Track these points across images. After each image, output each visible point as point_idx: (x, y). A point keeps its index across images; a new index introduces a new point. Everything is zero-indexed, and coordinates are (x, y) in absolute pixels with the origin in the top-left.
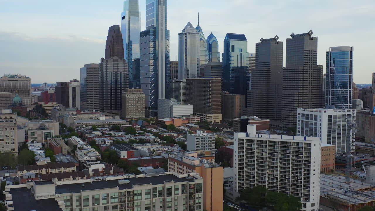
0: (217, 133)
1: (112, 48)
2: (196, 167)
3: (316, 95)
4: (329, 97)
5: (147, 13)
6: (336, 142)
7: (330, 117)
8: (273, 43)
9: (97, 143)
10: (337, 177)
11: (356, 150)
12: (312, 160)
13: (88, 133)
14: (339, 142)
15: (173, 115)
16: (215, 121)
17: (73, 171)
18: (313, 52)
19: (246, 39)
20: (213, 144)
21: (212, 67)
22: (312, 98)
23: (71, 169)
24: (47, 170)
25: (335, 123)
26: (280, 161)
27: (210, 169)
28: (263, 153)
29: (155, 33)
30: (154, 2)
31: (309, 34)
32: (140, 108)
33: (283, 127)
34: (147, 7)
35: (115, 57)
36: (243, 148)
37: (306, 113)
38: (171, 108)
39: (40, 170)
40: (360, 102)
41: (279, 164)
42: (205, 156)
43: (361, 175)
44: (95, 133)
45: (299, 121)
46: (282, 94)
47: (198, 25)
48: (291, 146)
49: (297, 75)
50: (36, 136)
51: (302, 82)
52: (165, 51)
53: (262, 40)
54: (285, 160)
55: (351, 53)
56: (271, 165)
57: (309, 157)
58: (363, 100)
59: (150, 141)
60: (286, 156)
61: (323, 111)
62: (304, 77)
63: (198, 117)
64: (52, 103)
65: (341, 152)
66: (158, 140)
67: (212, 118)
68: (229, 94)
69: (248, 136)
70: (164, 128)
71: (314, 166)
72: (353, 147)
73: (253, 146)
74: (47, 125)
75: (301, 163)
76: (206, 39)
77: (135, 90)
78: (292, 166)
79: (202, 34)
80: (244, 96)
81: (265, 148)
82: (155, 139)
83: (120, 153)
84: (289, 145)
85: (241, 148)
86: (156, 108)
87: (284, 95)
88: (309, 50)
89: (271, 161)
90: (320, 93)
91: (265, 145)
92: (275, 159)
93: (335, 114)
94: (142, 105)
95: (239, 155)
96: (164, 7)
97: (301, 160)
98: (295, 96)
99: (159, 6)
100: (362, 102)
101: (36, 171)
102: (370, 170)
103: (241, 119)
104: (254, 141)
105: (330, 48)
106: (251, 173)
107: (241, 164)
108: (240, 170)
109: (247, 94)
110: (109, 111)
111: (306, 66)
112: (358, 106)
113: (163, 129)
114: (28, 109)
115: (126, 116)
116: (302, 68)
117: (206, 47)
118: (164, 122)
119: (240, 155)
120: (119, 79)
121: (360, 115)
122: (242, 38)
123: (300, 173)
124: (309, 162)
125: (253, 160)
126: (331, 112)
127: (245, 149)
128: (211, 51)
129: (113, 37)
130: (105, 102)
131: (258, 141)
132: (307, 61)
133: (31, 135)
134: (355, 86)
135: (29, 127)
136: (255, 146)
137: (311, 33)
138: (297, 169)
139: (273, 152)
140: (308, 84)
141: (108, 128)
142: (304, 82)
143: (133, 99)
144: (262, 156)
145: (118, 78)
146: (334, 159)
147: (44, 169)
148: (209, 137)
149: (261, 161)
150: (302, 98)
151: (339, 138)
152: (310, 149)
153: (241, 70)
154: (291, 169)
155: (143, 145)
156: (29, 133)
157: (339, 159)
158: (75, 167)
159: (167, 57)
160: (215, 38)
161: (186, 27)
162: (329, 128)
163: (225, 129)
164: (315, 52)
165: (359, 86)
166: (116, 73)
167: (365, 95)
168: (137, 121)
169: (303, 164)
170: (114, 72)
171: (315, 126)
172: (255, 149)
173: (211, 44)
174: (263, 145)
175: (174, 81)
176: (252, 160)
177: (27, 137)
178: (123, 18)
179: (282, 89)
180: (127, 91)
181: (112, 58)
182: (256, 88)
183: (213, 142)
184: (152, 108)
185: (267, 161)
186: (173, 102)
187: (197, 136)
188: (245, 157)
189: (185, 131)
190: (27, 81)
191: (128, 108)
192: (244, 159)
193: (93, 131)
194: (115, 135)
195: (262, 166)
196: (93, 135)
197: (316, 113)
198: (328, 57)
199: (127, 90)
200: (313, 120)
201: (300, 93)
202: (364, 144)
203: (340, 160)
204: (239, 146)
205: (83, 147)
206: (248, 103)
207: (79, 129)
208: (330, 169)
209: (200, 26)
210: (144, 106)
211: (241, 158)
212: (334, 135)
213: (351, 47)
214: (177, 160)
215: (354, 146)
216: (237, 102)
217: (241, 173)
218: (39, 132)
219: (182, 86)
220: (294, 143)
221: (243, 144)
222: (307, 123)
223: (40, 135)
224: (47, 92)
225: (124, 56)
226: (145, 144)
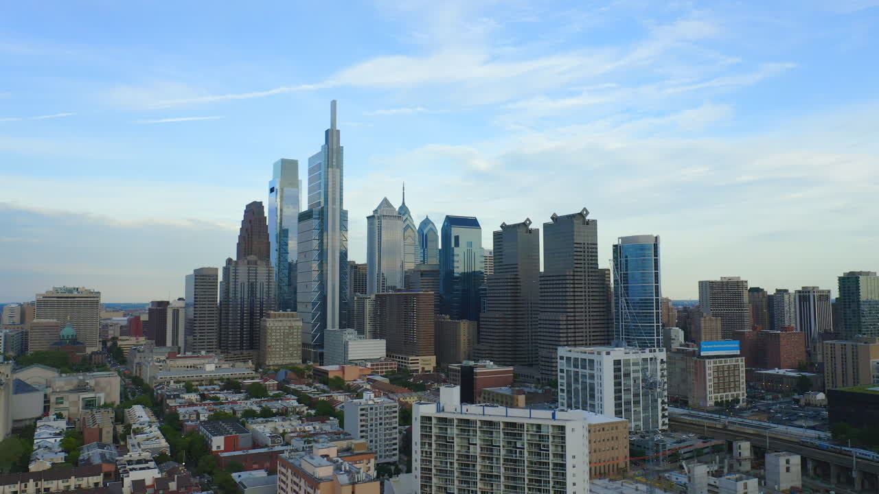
0: (419, 393)
1: (248, 241)
2: (322, 484)
3: (598, 322)
4: (621, 324)
5: (310, 181)
6: (631, 411)
7: (617, 363)
8: (521, 231)
9: (181, 418)
10: (631, 486)
11: (670, 426)
12: (569, 462)
13: (172, 397)
14: (638, 410)
15: (350, 359)
16: (423, 368)
17: (96, 484)
18: (590, 246)
19: (479, 226)
20: (394, 420)
21: (423, 274)
22: (591, 326)
23: (93, 479)
24: (39, 483)
25: (627, 375)
26: (503, 464)
27: (351, 486)
28: (469, 447)
29: (323, 215)
30: (320, 164)
31: (582, 215)
32: (292, 346)
33: (542, 378)
34: (311, 171)
35: (252, 256)
36: (431, 436)
37: (573, 355)
38: (346, 346)
39: (23, 485)
40: (678, 332)
41: (502, 470)
42: (356, 452)
43: (679, 480)
44: (187, 396)
45: (562, 371)
46: (540, 320)
47: (404, 203)
48: (525, 432)
49: (564, 286)
50: (66, 404)
51: (572, 298)
52: (341, 246)
53: (504, 226)
54: (515, 461)
55: (656, 247)
56: (487, 472)
57: (563, 456)
58: (683, 329)
59: (287, 410)
60: (516, 453)
61: (604, 353)
62: (576, 290)
63: (393, 361)
64: (137, 339)
65: (642, 429)
66: (302, 410)
67: (418, 363)
68: (450, 320)
69: (440, 409)
70: (325, 383)
71: (574, 475)
72: (664, 419)
73: (449, 431)
74: (92, 382)
75: (546, 468)
76: (417, 228)
77: (284, 315)
78: (528, 475)
79: (409, 218)
80: (476, 323)
81: (474, 435)
82: (297, 407)
83: (212, 441)
84: (521, 430)
85: (426, 436)
86: (322, 346)
87: (542, 322)
88: (582, 242)
89: (487, 463)
90: (606, 318)
91: (474, 430)
92: (494, 460)
93: (627, 357)
94: (297, 340)
95: (422, 452)
96: (338, 170)
97: (546, 463)
98: (561, 322)
99: (330, 169)
100: (681, 333)
101: (12, 486)
102: (695, 473)
103: (461, 367)
104: (451, 420)
105: (619, 238)
106: (446, 489)
107: (426, 470)
108: (425, 482)
109: (481, 319)
110: (239, 352)
111: (579, 270)
112: (674, 339)
113: (321, 386)
114: (89, 350)
115: (266, 361)
116: (572, 273)
117: (417, 239)
118: (326, 373)
119: (425, 450)
120: (258, 296)
121: (678, 357)
122: (472, 223)
123: (546, 490)
124: (563, 466)
125: (450, 460)
126: (619, 353)
127: (434, 438)
128: (426, 247)
129: (250, 222)
130: (231, 333)
131: (460, 420)
132: (579, 262)
133: (57, 403)
134: (670, 304)
135: (55, 388)
136: (454, 431)
137: (585, 212)
138: (540, 481)
139: (490, 445)
140: (583, 302)
141: (219, 385)
142: (576, 298)
143: (280, 329)
144: (467, 452)
145: (256, 294)
146: (626, 447)
147: (31, 481)
148: (385, 405)
149: (467, 462)
150: (572, 326)
151: (637, 403)
152: (563, 438)
153: (472, 278)
154: (527, 481)
155: (267, 421)
156: (53, 399)
157: (638, 446)
158: (102, 474)
159: (344, 255)
160: (433, 224)
161: (380, 207)
162: (617, 384)
163: (436, 384)
164: (593, 246)
165: (676, 304)
166: (252, 284)
167: (688, 318)
168: (276, 371)
169: (550, 471)
170: (249, 282)
171: (591, 381)
172: (453, 438)
173: (426, 235)
174: (469, 431)
175: (356, 298)
176: (448, 460)
177: (49, 406)
178: (272, 190)
179: (538, 311)
180: (269, 316)
181: (246, 259)
182: (494, 309)
183: (394, 415)
184: (314, 347)
185: (478, 463)
186: (350, 335)
187: (362, 404)
188: (434, 455)
189: (362, 389)
190: (92, 299)
191: (269, 346)
192: (433, 459)
193: (183, 394)
194: (227, 399)
195: (468, 474)
196: (180, 401)
197: (591, 357)
198: (615, 255)
199: (269, 314)
200: (586, 369)
201: (569, 318)
202: (685, 411)
203: (640, 446)
204: (422, 431)
205: (142, 428)
206: (481, 337)
207: (159, 389)
208: (619, 467)
209: (406, 204)
210: (300, 343)
211: (426, 457)
212: (628, 397)
213: (655, 235)
214: (292, 463)
215: (667, 419)
216: (462, 334)
217: (428, 489)
218: (73, 397)
219: (368, 306)
220: (532, 425)
221: (431, 428)
222: (576, 373)
223: (75, 403)
224: (138, 318)
225: (269, 256)
226: (270, 419)
